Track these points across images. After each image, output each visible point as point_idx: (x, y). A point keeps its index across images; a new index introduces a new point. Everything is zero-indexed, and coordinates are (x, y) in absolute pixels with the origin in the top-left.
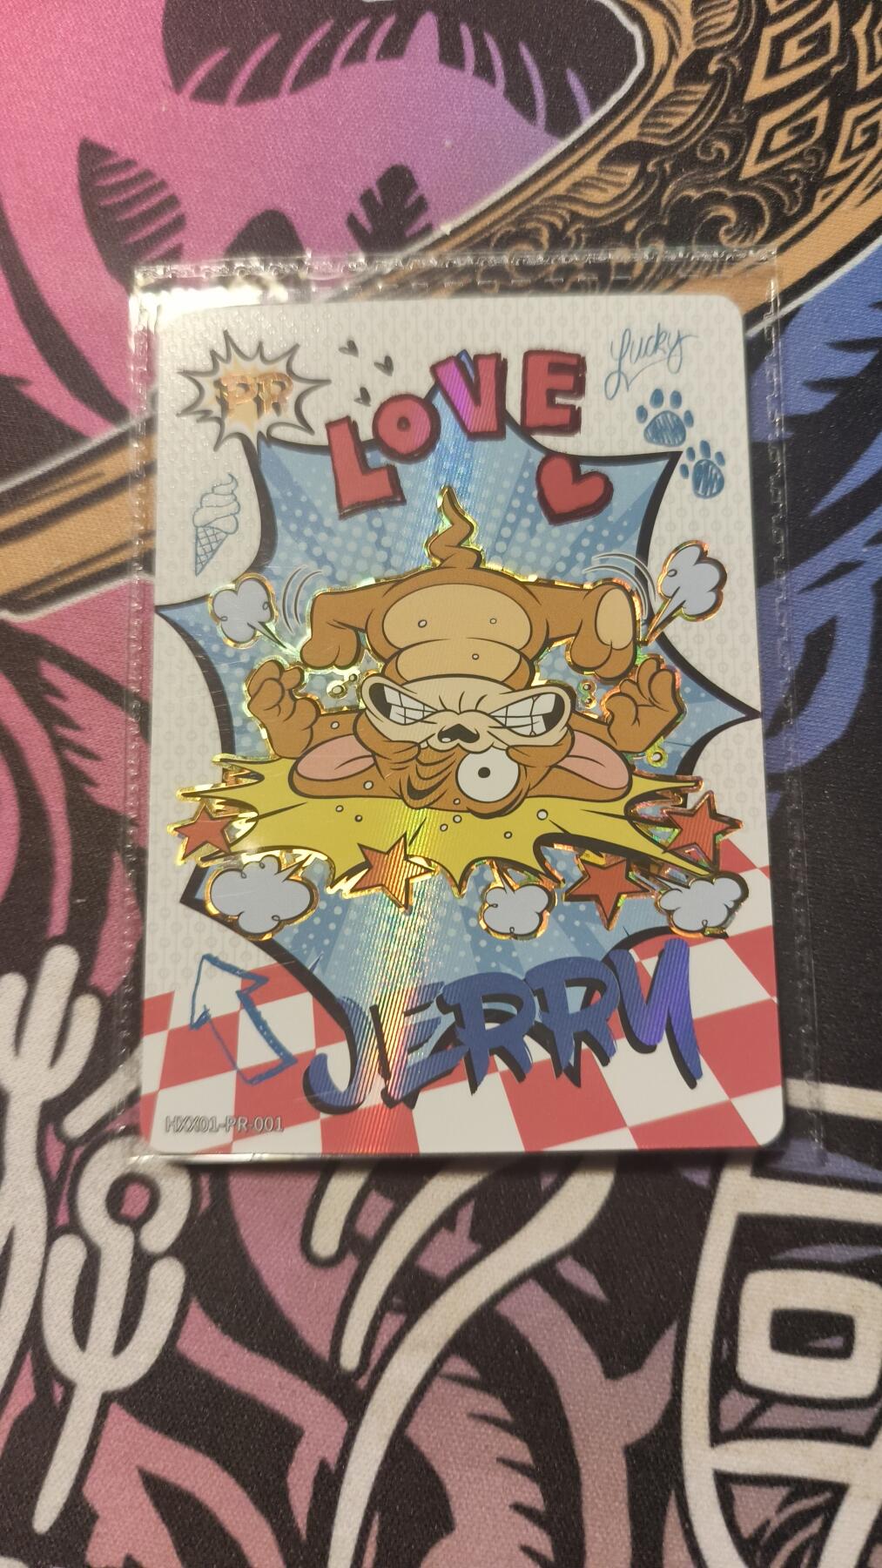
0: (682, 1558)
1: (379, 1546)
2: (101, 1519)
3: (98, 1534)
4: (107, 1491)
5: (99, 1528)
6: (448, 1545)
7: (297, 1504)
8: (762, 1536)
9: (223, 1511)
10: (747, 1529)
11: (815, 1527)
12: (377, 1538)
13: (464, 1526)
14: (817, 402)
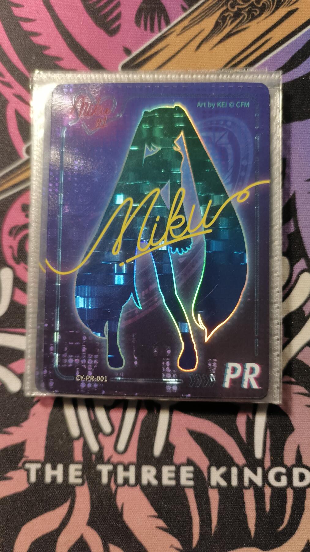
1: (271, 440)
2: (176, 447)
3: (176, 452)
4: (177, 438)
5: (177, 450)
6: (293, 436)
7: (241, 431)
9: (216, 437)
12: (270, 437)
13: (297, 429)
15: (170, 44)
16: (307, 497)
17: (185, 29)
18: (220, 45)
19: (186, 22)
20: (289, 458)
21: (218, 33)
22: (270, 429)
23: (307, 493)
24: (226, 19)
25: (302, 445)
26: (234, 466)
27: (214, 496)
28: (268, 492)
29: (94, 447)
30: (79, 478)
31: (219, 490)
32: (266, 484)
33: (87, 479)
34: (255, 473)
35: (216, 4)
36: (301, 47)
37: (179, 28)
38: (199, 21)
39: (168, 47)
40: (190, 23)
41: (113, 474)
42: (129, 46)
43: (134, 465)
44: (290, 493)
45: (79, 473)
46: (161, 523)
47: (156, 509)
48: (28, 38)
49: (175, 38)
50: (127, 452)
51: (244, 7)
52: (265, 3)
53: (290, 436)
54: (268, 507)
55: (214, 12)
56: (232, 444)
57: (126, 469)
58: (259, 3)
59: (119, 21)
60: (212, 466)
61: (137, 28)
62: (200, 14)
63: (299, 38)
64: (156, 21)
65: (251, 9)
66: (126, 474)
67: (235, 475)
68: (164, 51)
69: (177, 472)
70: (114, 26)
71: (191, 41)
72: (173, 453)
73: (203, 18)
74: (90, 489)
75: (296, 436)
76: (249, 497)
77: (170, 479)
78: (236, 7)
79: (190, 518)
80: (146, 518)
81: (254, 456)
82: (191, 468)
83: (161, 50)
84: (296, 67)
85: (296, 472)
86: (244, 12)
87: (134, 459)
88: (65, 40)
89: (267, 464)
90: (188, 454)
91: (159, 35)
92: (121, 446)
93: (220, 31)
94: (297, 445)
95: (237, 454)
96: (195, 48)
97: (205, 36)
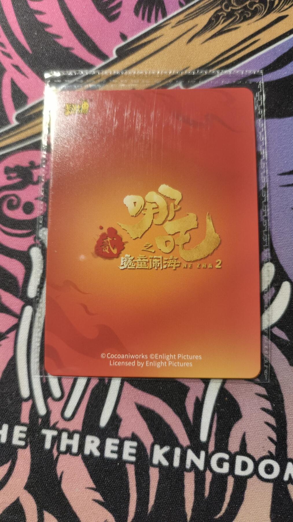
15: (164, 35)
16: (247, 487)
17: (180, 23)
18: (212, 41)
19: (181, 17)
20: (234, 445)
21: (210, 29)
22: (218, 413)
23: (248, 483)
24: (219, 18)
25: (248, 433)
26: (178, 447)
27: (154, 475)
28: (209, 476)
29: (42, 411)
30: (23, 440)
31: (160, 469)
32: (208, 469)
33: (30, 443)
34: (198, 456)
35: (211, 4)
36: (286, 50)
37: (174, 21)
38: (193, 17)
39: (162, 37)
40: (185, 18)
41: (56, 440)
42: (125, 32)
43: (79, 433)
44: (231, 481)
45: (23, 436)
46: (98, 496)
47: (95, 482)
48: (34, 15)
49: (169, 29)
50: (74, 419)
51: (237, 8)
52: (258, 7)
53: (237, 423)
54: (207, 493)
55: (209, 10)
56: (178, 424)
57: (70, 437)
58: (252, 7)
59: (119, 9)
60: (156, 444)
61: (136, 17)
62: (196, 11)
63: (286, 42)
64: (154, 13)
65: (243, 11)
66: (70, 442)
67: (178, 456)
68: (158, 40)
69: (121, 446)
70: (114, 13)
71: (184, 34)
72: (119, 426)
73: (198, 14)
74: (32, 453)
75: (243, 424)
76: (189, 480)
77: (113, 452)
78: (230, 8)
79: (129, 495)
80: (84, 489)
81: (199, 439)
82: (135, 444)
83: (155, 39)
84: (280, 68)
85: (239, 459)
86: (237, 13)
87: (79, 428)
88: (67, 21)
89: (211, 448)
90: (133, 429)
91: (154, 25)
92: (68, 413)
93: (212, 28)
94: (243, 433)
95: (182, 435)
96: (187, 41)
97: (198, 31)
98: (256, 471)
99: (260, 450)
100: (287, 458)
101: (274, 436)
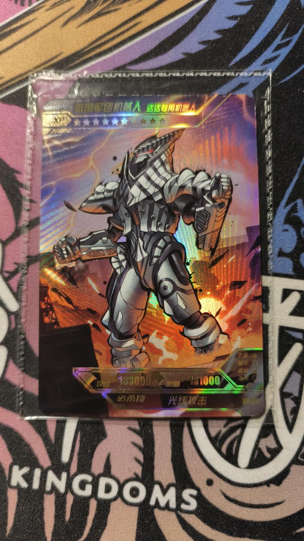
0: (190, 445)
1: (81, 443)
6: (105, 442)
7: (51, 430)
8: (219, 436)
9: (24, 434)
10: (213, 433)
11: (238, 432)
12: (80, 441)
13: (110, 436)
14: (231, 24)
15: (37, 18)
16: (111, 511)
17: (55, 5)
20: (97, 466)
21: (88, 12)
22: (81, 432)
23: (111, 507)
25: (113, 453)
26: (38, 468)
27: (12, 496)
28: (70, 499)
31: (19, 491)
32: (69, 491)
34: (59, 478)
36: (171, 33)
37: (48, 3)
39: (36, 20)
44: (93, 505)
49: (43, 12)
53: (101, 442)
54: (68, 517)
56: (39, 443)
60: (15, 465)
63: (170, 24)
67: (38, 478)
68: (30, 24)
71: (59, 17)
75: (108, 443)
76: (49, 503)
81: (61, 459)
83: (28, 23)
84: (162, 54)
85: (103, 481)
89: (74, 468)
93: (90, 10)
94: (108, 453)
95: (44, 455)
96: (62, 24)
97: (74, 14)
98: (120, 494)
99: (126, 471)
100: (154, 480)
101: (141, 457)
